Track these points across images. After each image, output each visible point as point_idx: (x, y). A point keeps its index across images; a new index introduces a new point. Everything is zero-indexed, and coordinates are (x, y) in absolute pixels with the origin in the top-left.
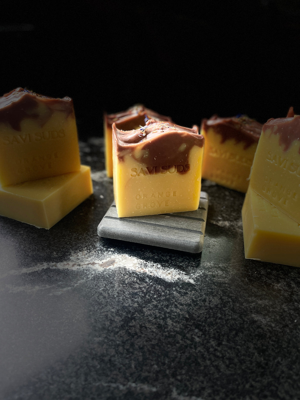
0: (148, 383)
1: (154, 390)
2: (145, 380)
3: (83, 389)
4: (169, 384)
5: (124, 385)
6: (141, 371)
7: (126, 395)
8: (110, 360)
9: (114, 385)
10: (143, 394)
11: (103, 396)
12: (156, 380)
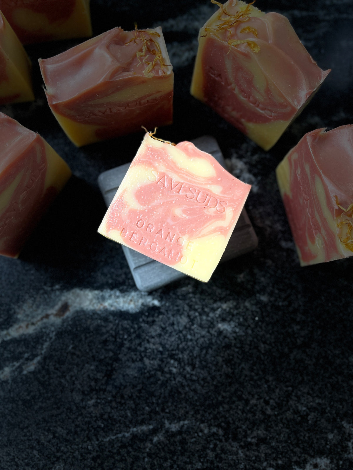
0: (145, 423)
1: (151, 427)
2: (142, 422)
3: (99, 447)
4: (161, 419)
5: (128, 432)
6: (137, 416)
7: (132, 440)
8: (109, 417)
9: (120, 435)
10: (144, 433)
11: (115, 446)
12: (151, 419)
